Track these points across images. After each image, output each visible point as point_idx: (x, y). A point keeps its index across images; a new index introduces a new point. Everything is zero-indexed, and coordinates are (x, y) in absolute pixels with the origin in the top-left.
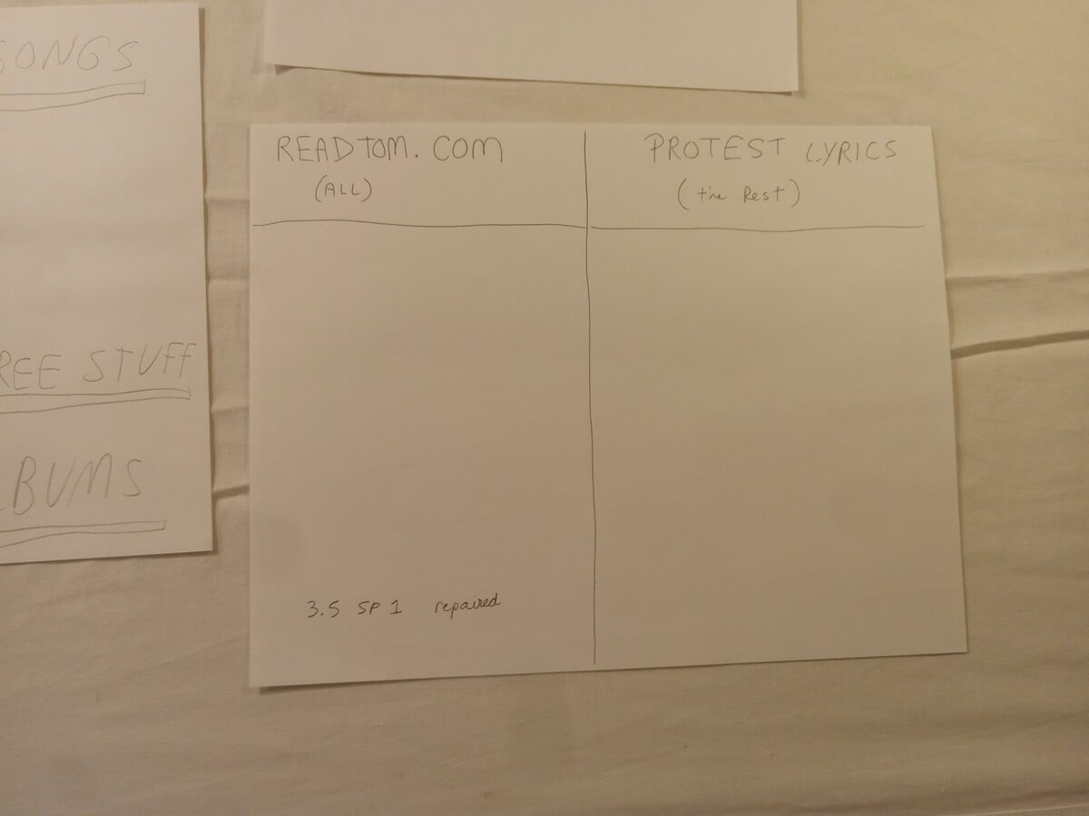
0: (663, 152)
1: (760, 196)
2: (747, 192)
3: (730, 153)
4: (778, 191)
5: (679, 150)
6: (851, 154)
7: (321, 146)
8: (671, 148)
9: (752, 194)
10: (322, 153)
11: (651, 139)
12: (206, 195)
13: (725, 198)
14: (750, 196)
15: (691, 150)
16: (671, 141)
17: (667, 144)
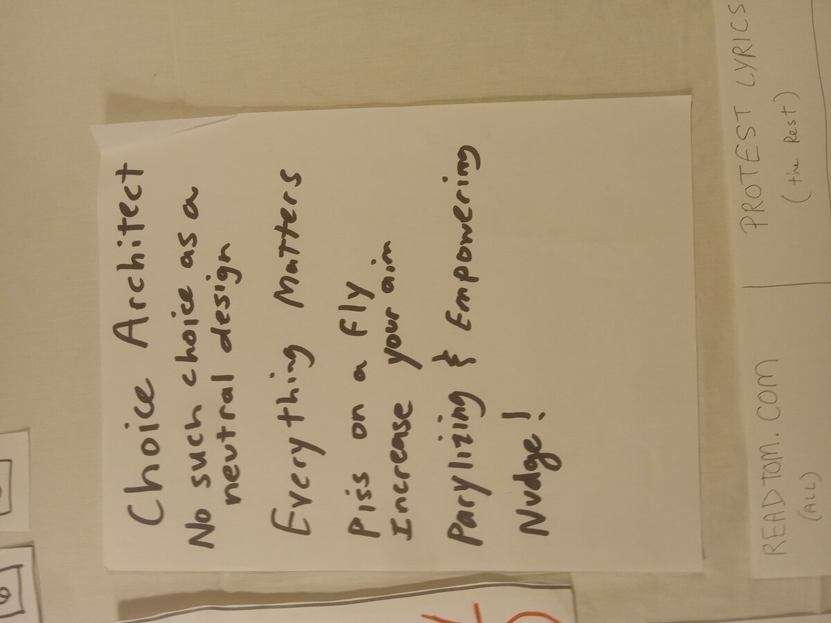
0: (757, 217)
1: (792, 128)
2: (790, 140)
3: (753, 156)
4: (785, 112)
5: (755, 203)
6: (744, 46)
7: (771, 517)
8: (752, 210)
9: (791, 136)
10: (778, 517)
11: (744, 227)
12: (818, 612)
13: (797, 160)
14: (793, 137)
15: (754, 192)
16: (746, 210)
17: (750, 214)
